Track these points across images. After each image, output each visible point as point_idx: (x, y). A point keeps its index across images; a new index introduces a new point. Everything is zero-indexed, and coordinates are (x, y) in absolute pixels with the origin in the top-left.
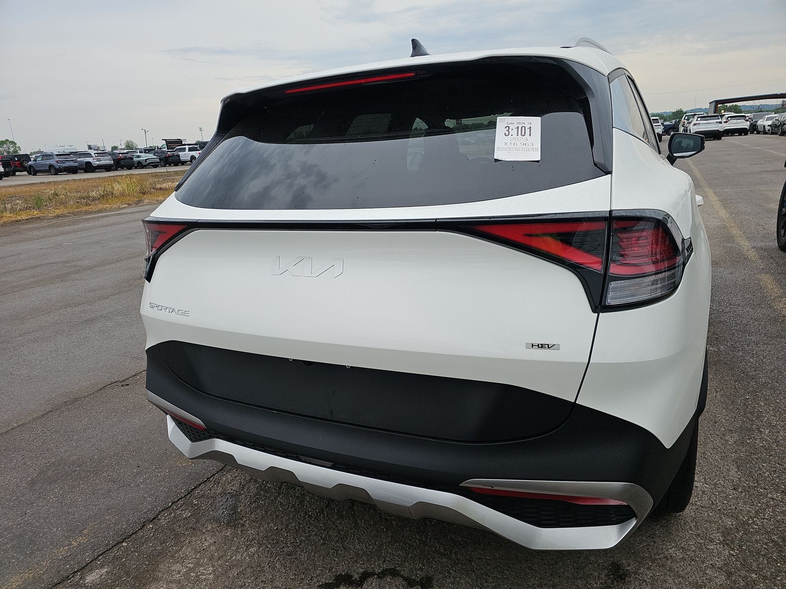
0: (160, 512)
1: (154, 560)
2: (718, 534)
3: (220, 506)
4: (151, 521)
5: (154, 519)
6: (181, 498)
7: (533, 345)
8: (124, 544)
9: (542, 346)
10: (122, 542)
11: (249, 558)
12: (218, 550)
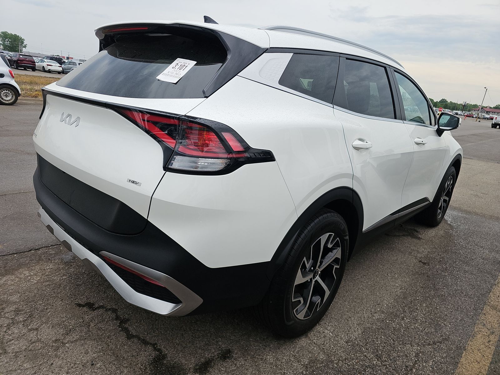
0: (42, 247)
1: (20, 266)
2: (307, 360)
3: (70, 254)
4: (35, 250)
5: (37, 249)
6: (58, 245)
7: (130, 181)
8: (15, 255)
9: (133, 182)
10: (15, 254)
11: (59, 280)
12: (50, 272)
